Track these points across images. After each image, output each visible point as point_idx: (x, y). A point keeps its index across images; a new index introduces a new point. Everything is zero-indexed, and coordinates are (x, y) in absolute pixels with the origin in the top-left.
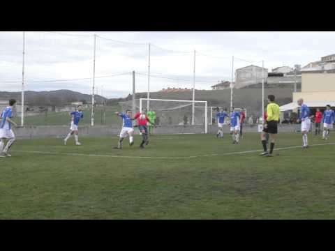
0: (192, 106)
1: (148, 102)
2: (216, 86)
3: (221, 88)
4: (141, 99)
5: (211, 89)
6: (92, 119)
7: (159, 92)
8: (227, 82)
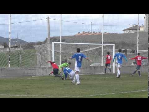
0: (101, 48)
1: (61, 45)
2: (128, 29)
3: (132, 32)
4: (53, 43)
5: (123, 32)
6: (9, 62)
7: (75, 36)
8: (137, 26)
